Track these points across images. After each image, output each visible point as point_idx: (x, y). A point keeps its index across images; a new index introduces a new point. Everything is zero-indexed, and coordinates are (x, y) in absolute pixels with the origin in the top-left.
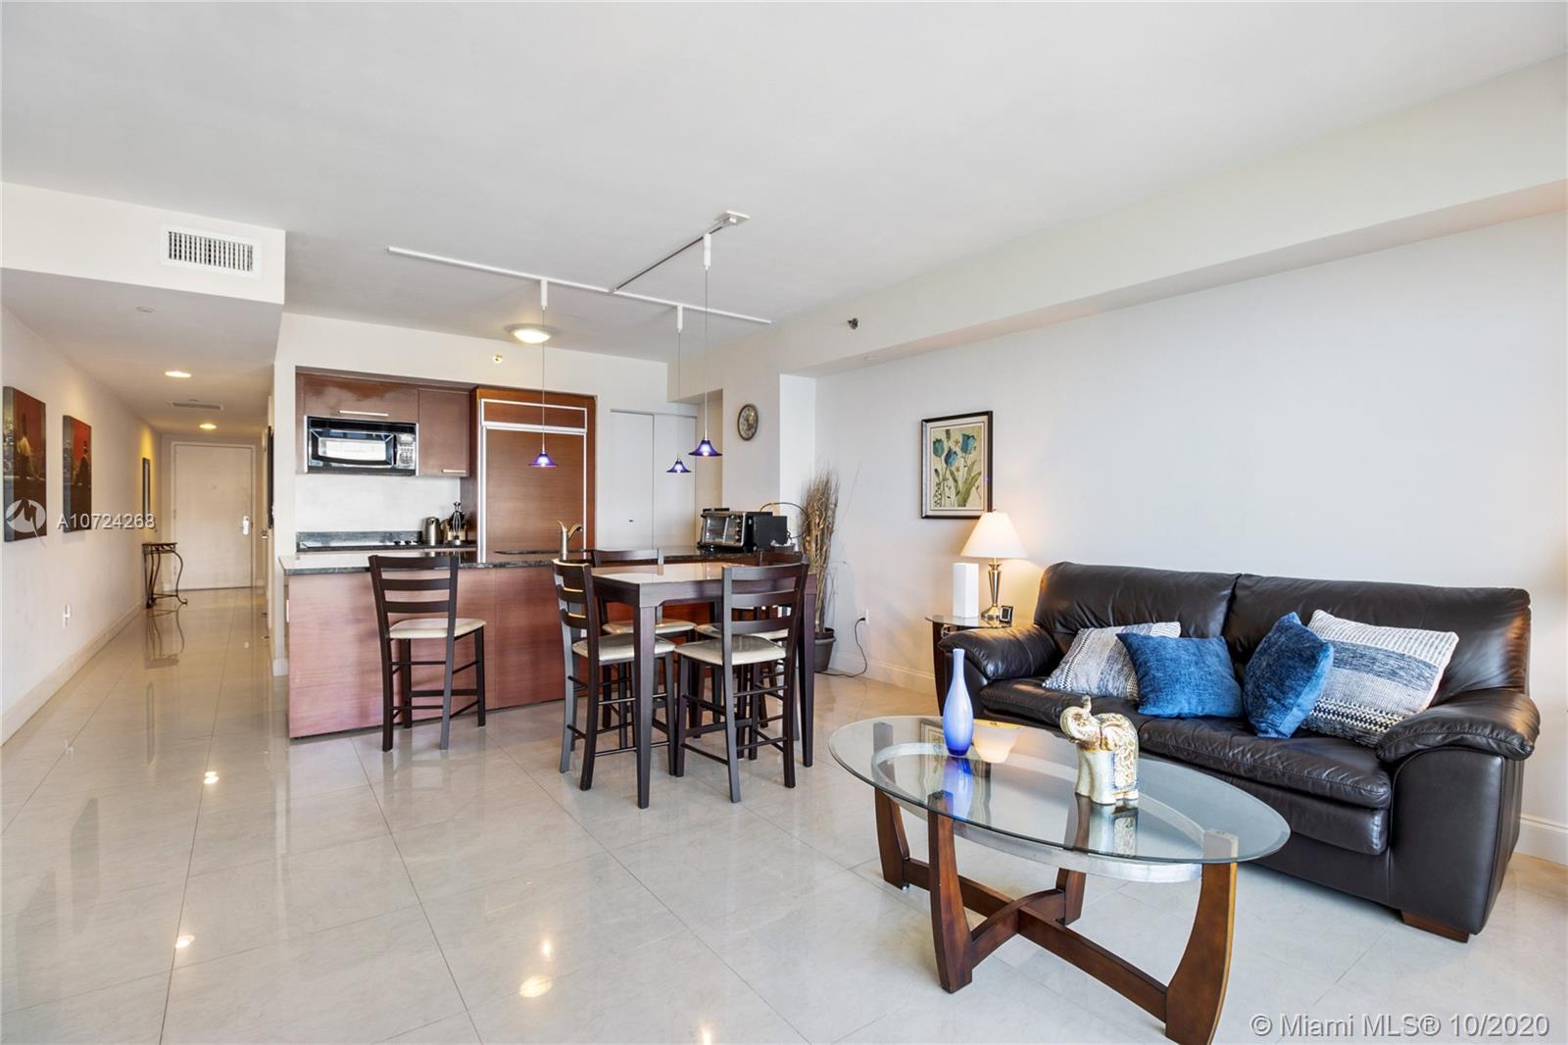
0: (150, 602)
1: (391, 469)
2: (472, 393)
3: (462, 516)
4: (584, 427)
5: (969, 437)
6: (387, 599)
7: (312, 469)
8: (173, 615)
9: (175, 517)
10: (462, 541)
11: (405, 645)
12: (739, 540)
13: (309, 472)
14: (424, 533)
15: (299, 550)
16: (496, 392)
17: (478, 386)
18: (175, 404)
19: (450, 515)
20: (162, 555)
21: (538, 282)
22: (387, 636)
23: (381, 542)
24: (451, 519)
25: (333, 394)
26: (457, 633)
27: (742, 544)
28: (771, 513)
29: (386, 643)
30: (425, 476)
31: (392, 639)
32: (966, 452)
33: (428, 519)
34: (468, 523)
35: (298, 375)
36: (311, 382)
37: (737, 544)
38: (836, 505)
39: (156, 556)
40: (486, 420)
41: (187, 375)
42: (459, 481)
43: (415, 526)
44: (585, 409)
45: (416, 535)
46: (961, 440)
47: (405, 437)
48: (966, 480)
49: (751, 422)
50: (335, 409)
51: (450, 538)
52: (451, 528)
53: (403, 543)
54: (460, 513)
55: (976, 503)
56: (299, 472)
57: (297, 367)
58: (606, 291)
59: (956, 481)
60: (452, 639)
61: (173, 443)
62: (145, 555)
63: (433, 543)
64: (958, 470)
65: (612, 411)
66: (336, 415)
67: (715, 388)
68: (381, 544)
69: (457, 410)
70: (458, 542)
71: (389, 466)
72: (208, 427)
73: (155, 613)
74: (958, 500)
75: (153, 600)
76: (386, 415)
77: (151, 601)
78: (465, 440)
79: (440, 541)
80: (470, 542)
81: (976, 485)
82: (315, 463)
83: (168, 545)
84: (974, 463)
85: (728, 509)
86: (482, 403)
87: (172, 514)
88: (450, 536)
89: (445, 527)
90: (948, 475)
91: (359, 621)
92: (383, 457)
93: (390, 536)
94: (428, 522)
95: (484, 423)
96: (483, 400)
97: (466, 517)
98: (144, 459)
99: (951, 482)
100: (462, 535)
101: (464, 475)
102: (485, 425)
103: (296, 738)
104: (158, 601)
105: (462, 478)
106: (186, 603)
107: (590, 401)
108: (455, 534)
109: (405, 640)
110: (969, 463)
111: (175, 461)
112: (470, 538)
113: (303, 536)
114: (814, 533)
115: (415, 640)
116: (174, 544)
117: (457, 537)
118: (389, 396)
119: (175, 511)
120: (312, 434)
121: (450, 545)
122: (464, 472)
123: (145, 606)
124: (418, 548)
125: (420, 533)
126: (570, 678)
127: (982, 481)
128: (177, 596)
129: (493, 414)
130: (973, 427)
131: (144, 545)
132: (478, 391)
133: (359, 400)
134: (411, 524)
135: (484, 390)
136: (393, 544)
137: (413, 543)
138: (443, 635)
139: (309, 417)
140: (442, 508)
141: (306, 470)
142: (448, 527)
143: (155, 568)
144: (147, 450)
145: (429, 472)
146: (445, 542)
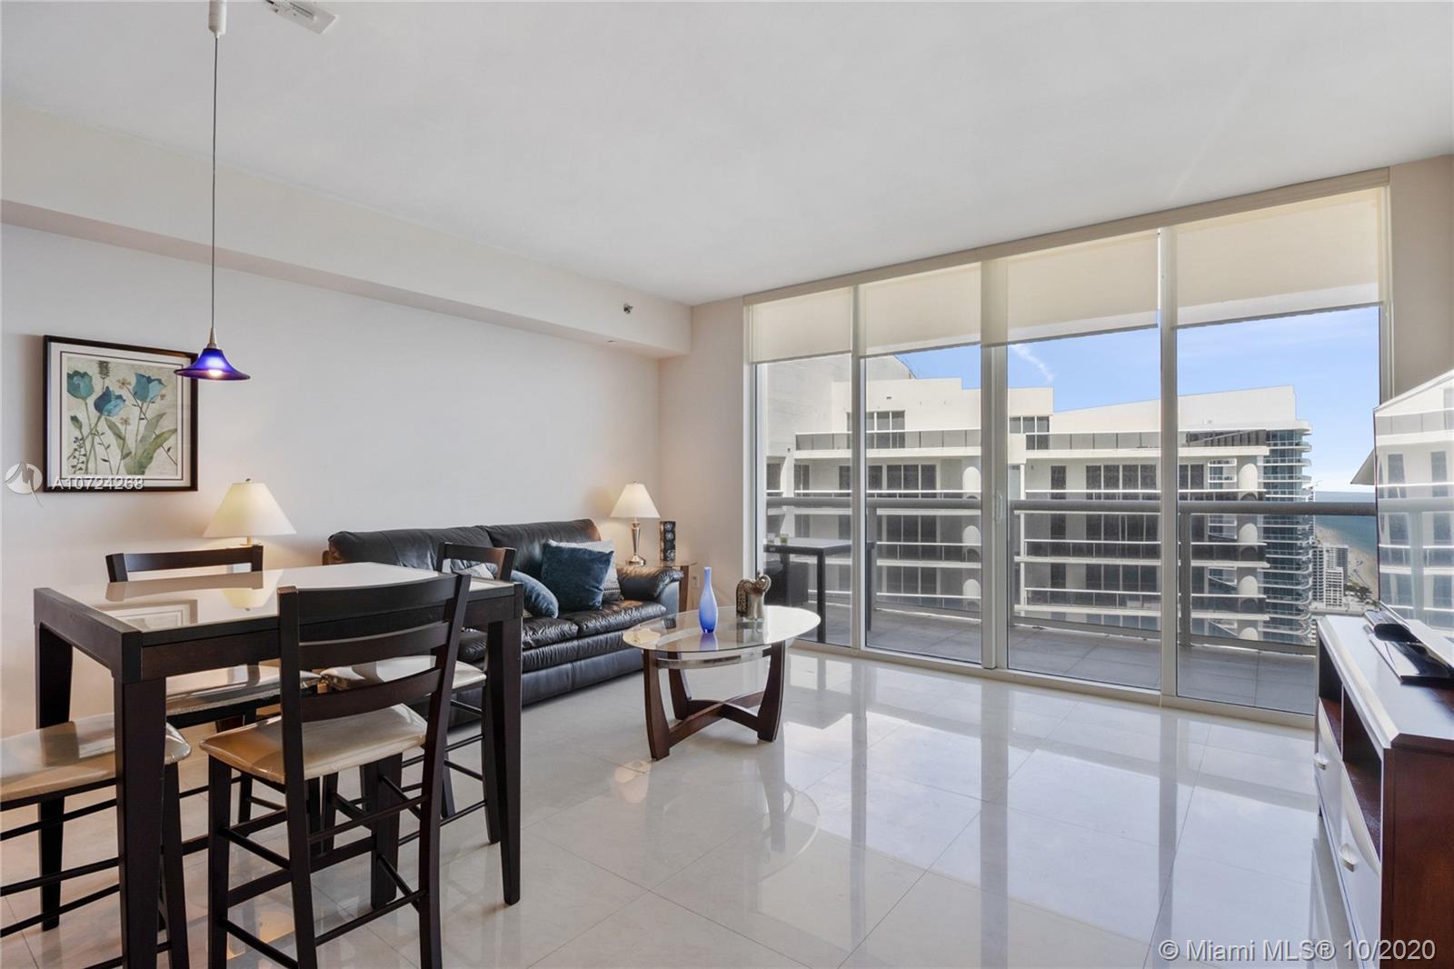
5: (149, 380)
32: (144, 399)
46: (133, 380)
48: (142, 440)
55: (167, 469)
59: (119, 436)
64: (126, 422)
74: (125, 465)
81: (166, 445)
84: (161, 416)
90: (103, 426)
99: (110, 438)
110: (150, 415)
127: (179, 443)
130: (161, 368)
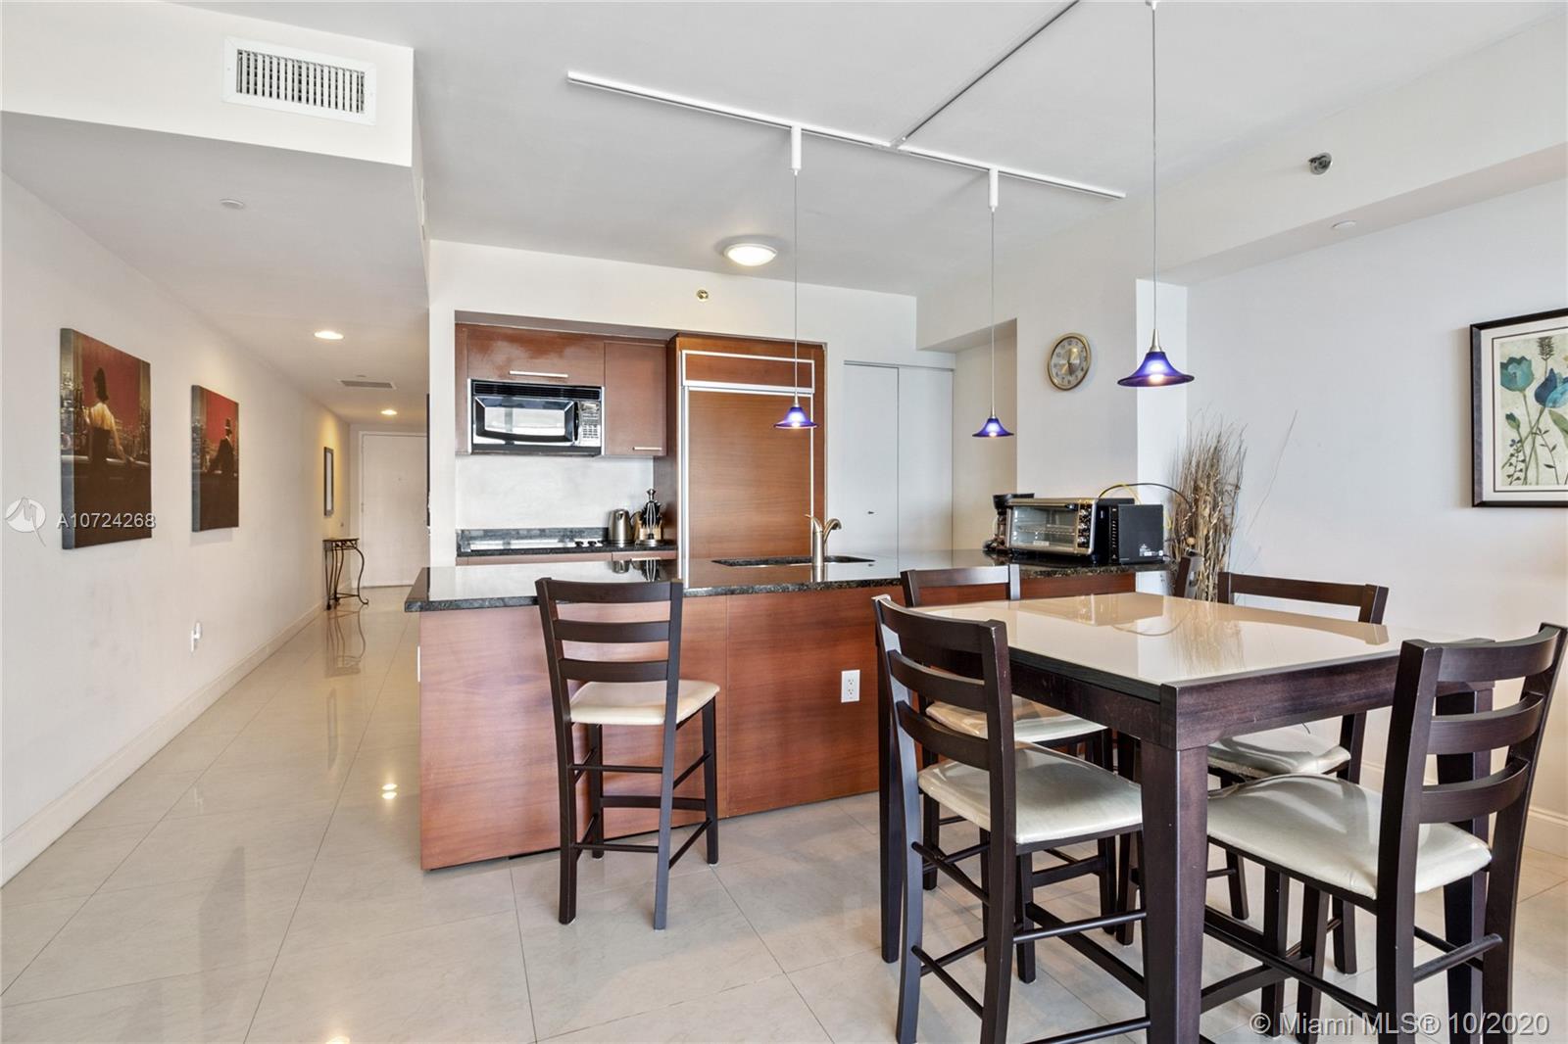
0: (332, 602)
1: (572, 446)
2: (667, 346)
3: (657, 508)
4: (810, 386)
6: (567, 655)
7: (478, 449)
8: (354, 617)
9: (362, 511)
10: (658, 541)
11: (594, 734)
12: (1085, 545)
13: (473, 453)
14: (611, 529)
15: (460, 554)
16: (699, 341)
17: (678, 334)
18: (347, 383)
19: (642, 508)
20: (345, 551)
21: (787, 132)
22: (565, 718)
23: (561, 541)
24: (644, 512)
25: (503, 351)
26: (681, 716)
27: (1090, 551)
28: (1131, 501)
29: (563, 729)
30: (614, 456)
31: (573, 723)
33: (616, 512)
34: (666, 517)
35: (459, 327)
36: (474, 334)
37: (1082, 550)
38: (1237, 487)
39: (339, 552)
40: (687, 378)
41: (339, 337)
42: (651, 464)
43: (599, 521)
44: (812, 362)
45: (601, 533)
47: (588, 404)
49: (1075, 361)
50: (503, 369)
51: (642, 537)
52: (644, 523)
53: (586, 545)
54: (655, 504)
56: (459, 454)
57: (457, 313)
58: (887, 144)
60: (672, 727)
61: (361, 433)
62: (326, 552)
63: (621, 545)
65: (847, 363)
66: (505, 378)
67: (1002, 318)
68: (560, 545)
69: (649, 368)
70: (653, 543)
71: (568, 444)
72: (390, 412)
73: (339, 614)
75: (337, 599)
76: (566, 376)
77: (333, 600)
78: (661, 406)
79: (631, 542)
80: (668, 543)
82: (480, 440)
83: (350, 541)
85: (1031, 496)
86: (683, 355)
87: (360, 506)
88: (642, 533)
89: (635, 522)
91: (524, 680)
92: (561, 432)
93: (570, 534)
94: (615, 516)
95: (686, 383)
96: (684, 352)
97: (662, 510)
98: (325, 449)
100: (657, 532)
101: (660, 454)
102: (687, 385)
103: (432, 870)
104: (341, 601)
105: (656, 459)
106: (367, 603)
107: (817, 351)
108: (648, 531)
109: (594, 725)
111: (362, 452)
112: (666, 537)
113: (464, 537)
114: (1203, 532)
115: (610, 726)
116: (356, 540)
117: (651, 536)
118: (569, 351)
119: (362, 504)
120: (477, 402)
121: (644, 547)
122: (659, 449)
123: (325, 607)
124: (605, 551)
125: (606, 530)
126: (915, 846)
128: (358, 596)
129: (698, 370)
131: (325, 541)
132: (678, 339)
133: (532, 358)
134: (594, 518)
135: (686, 339)
136: (573, 545)
137: (599, 545)
138: (655, 719)
139: (473, 381)
140: (632, 497)
141: (470, 451)
142: (640, 522)
143: (339, 565)
144: (330, 437)
145: (618, 450)
146: (637, 542)
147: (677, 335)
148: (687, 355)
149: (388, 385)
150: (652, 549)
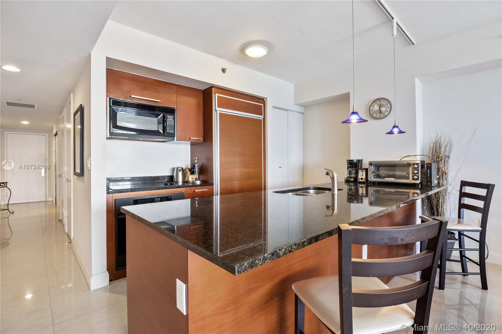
2: (203, 92)
4: (262, 115)
7: (113, 136)
10: (201, 182)
12: (417, 179)
13: (111, 138)
14: (175, 176)
25: (127, 85)
33: (178, 168)
37: (416, 182)
40: (218, 107)
44: (263, 105)
47: (170, 116)
49: (383, 108)
52: (192, 173)
57: (107, 58)
61: (6, 132)
65: (273, 107)
66: (128, 99)
69: (197, 101)
70: (198, 182)
72: (25, 123)
76: (159, 101)
78: (201, 120)
79: (184, 182)
80: (207, 182)
82: (115, 131)
88: (190, 178)
96: (216, 94)
102: (219, 110)
105: (192, 144)
106: (12, 213)
107: (263, 101)
111: (6, 141)
112: (206, 179)
116: (7, 183)
117: (197, 179)
122: (201, 139)
128: (8, 209)
132: (213, 89)
133: (143, 90)
135: (218, 89)
139: (111, 99)
140: (181, 161)
141: (108, 136)
142: (189, 173)
147: (212, 87)
148: (218, 96)
149: (33, 106)
150: (198, 186)
